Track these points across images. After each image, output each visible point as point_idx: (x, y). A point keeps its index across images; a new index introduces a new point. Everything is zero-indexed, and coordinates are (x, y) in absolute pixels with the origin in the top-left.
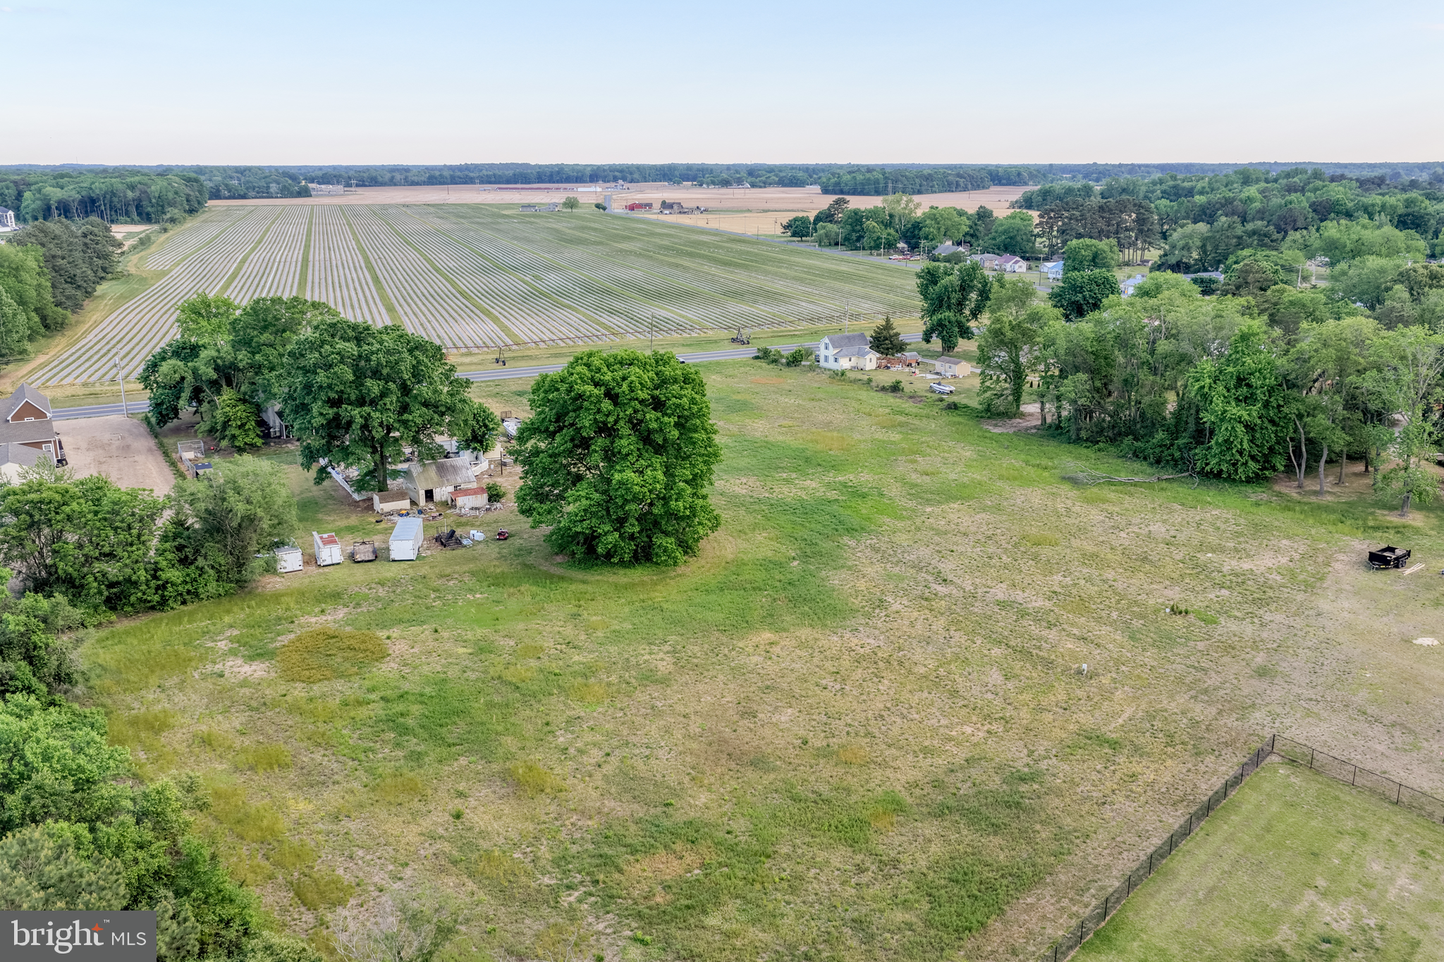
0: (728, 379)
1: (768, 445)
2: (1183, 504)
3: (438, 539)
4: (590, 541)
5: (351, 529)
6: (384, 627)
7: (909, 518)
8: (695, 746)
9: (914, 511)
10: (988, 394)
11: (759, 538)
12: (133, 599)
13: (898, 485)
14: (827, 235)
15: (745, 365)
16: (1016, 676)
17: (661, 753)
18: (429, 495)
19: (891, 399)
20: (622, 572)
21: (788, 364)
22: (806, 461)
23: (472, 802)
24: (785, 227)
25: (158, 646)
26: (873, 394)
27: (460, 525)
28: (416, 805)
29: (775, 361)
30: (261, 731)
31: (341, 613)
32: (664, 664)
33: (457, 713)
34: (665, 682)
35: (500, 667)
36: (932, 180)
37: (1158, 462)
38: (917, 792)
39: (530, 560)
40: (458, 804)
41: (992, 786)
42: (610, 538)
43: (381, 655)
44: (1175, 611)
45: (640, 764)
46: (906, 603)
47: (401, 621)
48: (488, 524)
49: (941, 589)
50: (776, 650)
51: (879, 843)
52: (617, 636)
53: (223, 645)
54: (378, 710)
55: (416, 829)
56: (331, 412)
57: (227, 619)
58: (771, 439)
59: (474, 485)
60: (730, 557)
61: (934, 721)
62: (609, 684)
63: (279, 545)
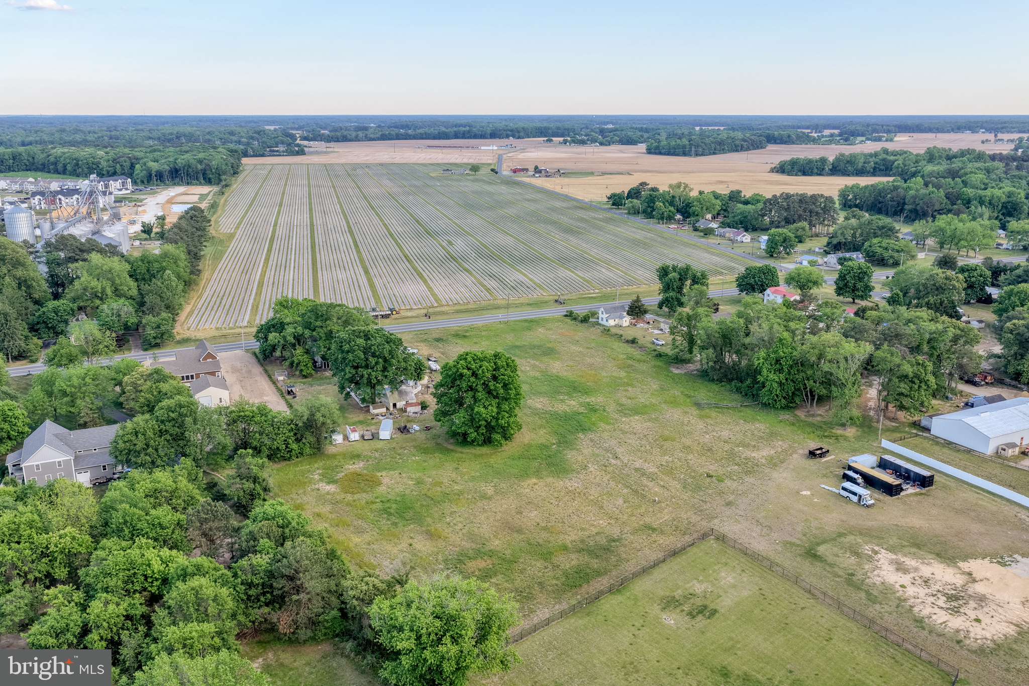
0: (548, 332)
1: (558, 378)
2: (745, 421)
3: (399, 429)
4: (465, 435)
5: (361, 422)
6: (379, 471)
7: (613, 424)
8: (497, 524)
9: (616, 420)
10: (676, 350)
11: (542, 432)
12: (279, 456)
13: (614, 404)
14: (633, 207)
15: (560, 321)
16: (629, 502)
17: (484, 526)
18: (395, 405)
19: (629, 349)
20: (478, 448)
21: (582, 321)
22: (575, 388)
23: (416, 541)
24: (609, 198)
25: (292, 477)
26: (621, 344)
27: (409, 421)
28: (396, 540)
29: (575, 319)
30: (337, 512)
31: (361, 464)
32: (490, 491)
33: (410, 508)
34: (490, 498)
35: (426, 490)
36: (724, 145)
37: (746, 395)
38: (574, 543)
39: (439, 441)
40: (411, 541)
41: (602, 543)
42: (473, 435)
43: (379, 484)
44: (709, 476)
45: (476, 530)
46: (596, 467)
47: (386, 469)
48: (421, 421)
49: (613, 461)
50: (536, 487)
51: (555, 560)
52: (473, 479)
53: (316, 477)
54: (379, 506)
55: (396, 549)
56: (353, 371)
57: (316, 466)
58: (560, 374)
59: (415, 401)
60: (527, 442)
61: (589, 518)
62: (468, 499)
63: (333, 431)
